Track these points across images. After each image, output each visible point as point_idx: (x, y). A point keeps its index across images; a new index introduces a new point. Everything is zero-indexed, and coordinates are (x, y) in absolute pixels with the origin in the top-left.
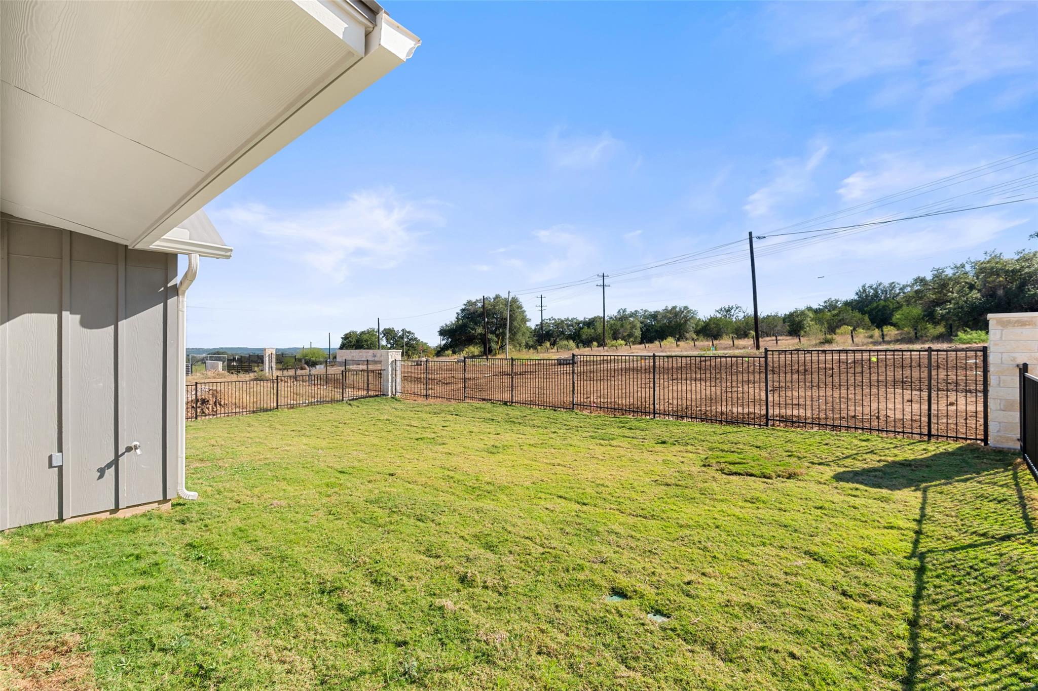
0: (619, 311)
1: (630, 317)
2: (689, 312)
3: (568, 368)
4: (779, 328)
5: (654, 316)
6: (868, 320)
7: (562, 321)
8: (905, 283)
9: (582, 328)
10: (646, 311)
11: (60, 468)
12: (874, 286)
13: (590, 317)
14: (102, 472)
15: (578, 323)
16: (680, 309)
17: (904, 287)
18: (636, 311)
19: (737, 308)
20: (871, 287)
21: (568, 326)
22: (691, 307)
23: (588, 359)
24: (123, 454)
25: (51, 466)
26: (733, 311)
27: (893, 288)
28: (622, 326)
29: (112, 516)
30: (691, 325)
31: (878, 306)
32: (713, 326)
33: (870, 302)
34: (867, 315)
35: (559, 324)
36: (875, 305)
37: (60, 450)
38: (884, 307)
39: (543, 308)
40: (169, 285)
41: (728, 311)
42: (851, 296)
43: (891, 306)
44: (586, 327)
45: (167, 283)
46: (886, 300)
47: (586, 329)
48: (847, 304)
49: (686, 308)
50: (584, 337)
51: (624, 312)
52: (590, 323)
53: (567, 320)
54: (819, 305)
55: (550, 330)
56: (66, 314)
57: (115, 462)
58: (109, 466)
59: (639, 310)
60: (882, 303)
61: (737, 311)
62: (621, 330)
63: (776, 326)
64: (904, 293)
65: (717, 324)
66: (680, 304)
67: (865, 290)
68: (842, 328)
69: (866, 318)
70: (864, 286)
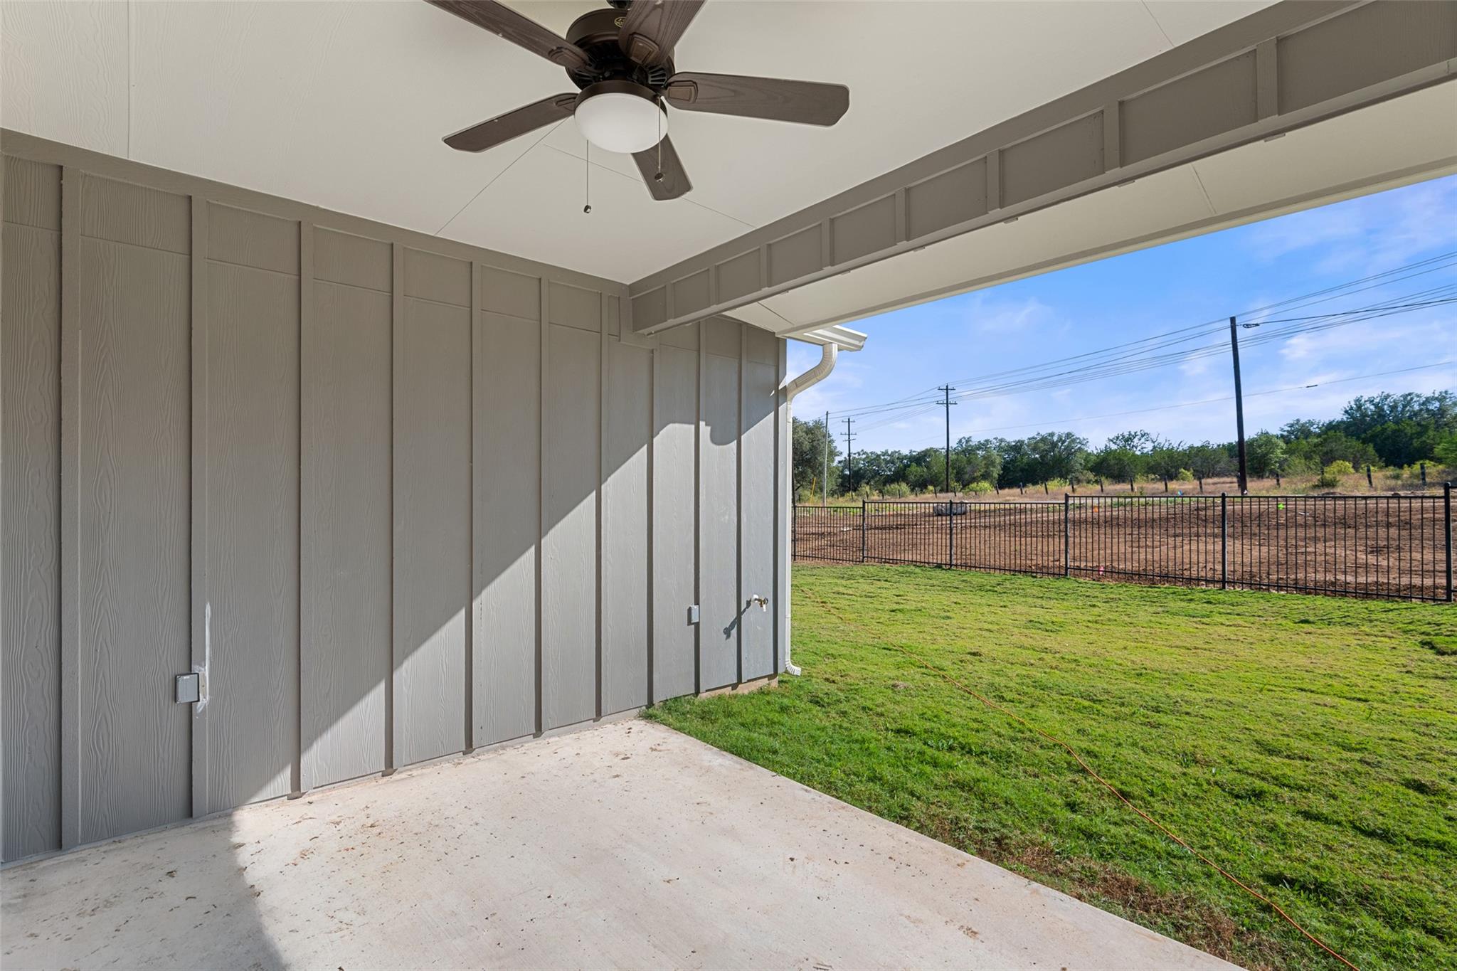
0: (960, 441)
1: (979, 448)
2: (1073, 441)
3: (945, 521)
4: (1222, 465)
5: (1017, 447)
6: (1373, 452)
7: (878, 456)
8: (1430, 394)
9: (909, 466)
10: (1001, 440)
11: (697, 625)
12: (1377, 400)
13: (919, 450)
14: (727, 632)
15: (901, 458)
16: (1060, 437)
17: (1428, 400)
18: (987, 441)
19: (1143, 436)
20: (1371, 401)
21: (887, 462)
22: (1077, 435)
23: (978, 508)
24: (745, 610)
25: (690, 623)
26: (1136, 440)
27: (1409, 402)
28: (969, 462)
29: (735, 692)
30: (1078, 460)
31: (1384, 430)
32: (1112, 462)
33: (1370, 426)
34: (1371, 445)
35: (874, 459)
36: (1379, 428)
37: (697, 603)
38: (1394, 431)
39: (852, 437)
40: (780, 387)
41: (1129, 439)
42: (1338, 416)
43: (1408, 430)
44: (914, 464)
45: (778, 385)
46: (1397, 421)
47: (914, 467)
48: (1331, 427)
49: (1069, 435)
50: (912, 478)
51: (967, 442)
52: (920, 459)
53: (885, 453)
54: (1282, 430)
55: (861, 468)
56: (702, 424)
57: (738, 621)
58: (732, 626)
59: (991, 439)
60: (1391, 426)
61: (1143, 440)
62: (968, 469)
63: (1219, 462)
64: (1428, 410)
65: (1120, 460)
66: (1059, 430)
67: (1359, 407)
68: (1334, 464)
69: (1370, 449)
70: (1358, 400)
